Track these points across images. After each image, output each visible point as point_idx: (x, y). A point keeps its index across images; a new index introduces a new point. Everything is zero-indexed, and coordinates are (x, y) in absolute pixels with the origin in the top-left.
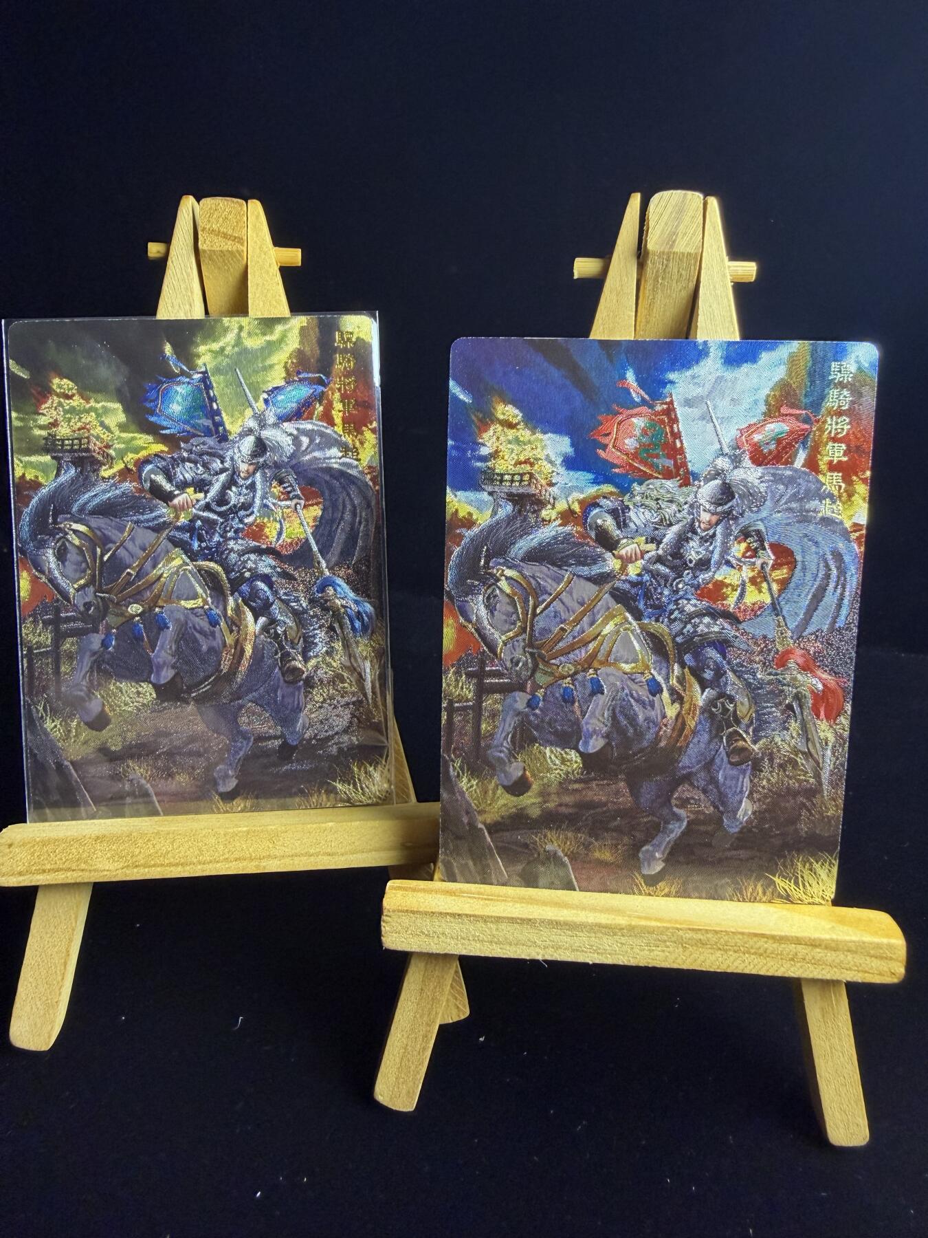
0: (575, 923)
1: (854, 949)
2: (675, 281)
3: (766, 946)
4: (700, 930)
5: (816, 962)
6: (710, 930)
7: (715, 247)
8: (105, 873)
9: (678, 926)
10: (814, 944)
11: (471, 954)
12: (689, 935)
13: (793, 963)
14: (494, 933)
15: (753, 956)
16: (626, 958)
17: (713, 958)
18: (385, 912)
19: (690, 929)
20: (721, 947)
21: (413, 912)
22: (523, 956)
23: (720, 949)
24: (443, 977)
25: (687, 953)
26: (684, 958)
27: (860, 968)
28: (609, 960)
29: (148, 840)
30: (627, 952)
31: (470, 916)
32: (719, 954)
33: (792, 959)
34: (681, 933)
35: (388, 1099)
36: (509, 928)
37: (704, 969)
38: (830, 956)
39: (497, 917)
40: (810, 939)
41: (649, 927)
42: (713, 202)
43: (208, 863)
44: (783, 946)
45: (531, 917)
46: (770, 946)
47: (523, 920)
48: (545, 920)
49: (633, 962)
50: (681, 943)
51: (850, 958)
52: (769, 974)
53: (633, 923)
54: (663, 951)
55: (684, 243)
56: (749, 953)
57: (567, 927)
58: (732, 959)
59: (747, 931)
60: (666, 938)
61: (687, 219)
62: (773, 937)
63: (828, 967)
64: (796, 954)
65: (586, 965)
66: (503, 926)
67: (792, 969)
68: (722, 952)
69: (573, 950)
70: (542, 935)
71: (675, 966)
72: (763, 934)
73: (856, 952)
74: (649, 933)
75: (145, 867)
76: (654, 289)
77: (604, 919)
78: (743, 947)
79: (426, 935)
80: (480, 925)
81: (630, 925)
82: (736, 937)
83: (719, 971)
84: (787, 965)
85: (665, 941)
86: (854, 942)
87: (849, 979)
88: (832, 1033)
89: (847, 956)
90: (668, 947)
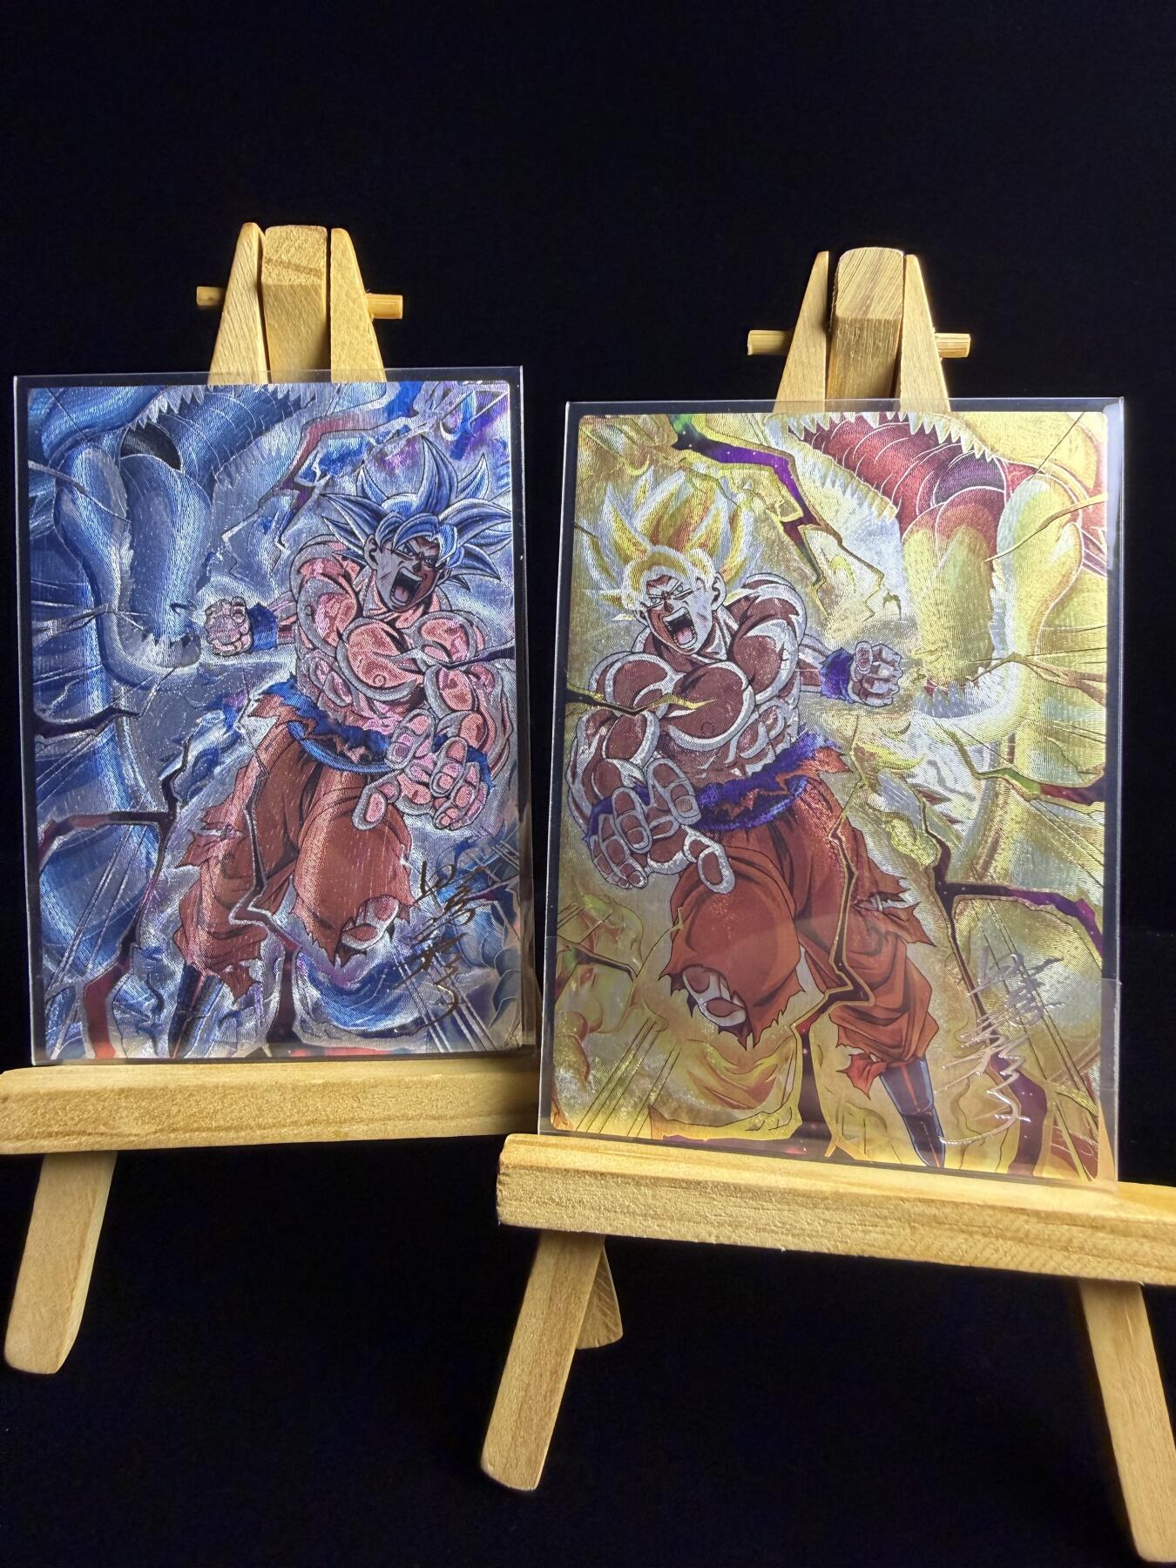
0: (760, 1189)
1: (1153, 1234)
2: (870, 356)
3: (1026, 1227)
4: (933, 1201)
5: (1101, 1254)
6: (948, 1202)
7: (917, 312)
8: (132, 1138)
9: (903, 1195)
10: (1096, 1225)
11: (618, 1233)
12: (920, 1208)
13: (1066, 1254)
14: (650, 1201)
15: (1009, 1243)
16: (832, 1243)
17: (952, 1245)
18: (502, 1170)
19: (920, 1200)
20: (964, 1227)
21: (539, 1169)
22: (690, 1238)
23: (963, 1231)
24: (580, 1280)
25: (917, 1236)
26: (913, 1243)
27: (1164, 1264)
28: (808, 1246)
29: (191, 1095)
30: (832, 1233)
31: (618, 1176)
32: (961, 1238)
33: (1066, 1249)
34: (907, 1205)
35: (500, 1471)
36: (670, 1195)
37: (942, 1262)
38: (1119, 1245)
39: (654, 1178)
40: (1088, 1217)
41: (862, 1195)
42: (914, 261)
43: (270, 1127)
44: (1051, 1227)
45: (701, 1179)
46: (1034, 1227)
47: (689, 1182)
48: (719, 1183)
49: (841, 1249)
50: (910, 1221)
51: (1147, 1246)
52: (1035, 1270)
53: (841, 1190)
54: (883, 1233)
55: (880, 308)
56: (1005, 1238)
57: (750, 1194)
58: (980, 1246)
59: (999, 1203)
60: (885, 1212)
61: (884, 281)
62: (1037, 1214)
63: (1116, 1263)
64: (1071, 1241)
65: (777, 1251)
66: (663, 1192)
67: (1066, 1263)
68: (966, 1236)
69: (759, 1230)
70: (715, 1205)
71: (901, 1256)
72: (1022, 1209)
73: (1154, 1239)
74: (862, 1205)
75: (186, 1132)
76: (846, 367)
77: (800, 1184)
78: (995, 1227)
79: (558, 1204)
80: (631, 1189)
81: (837, 1193)
82: (985, 1213)
83: (962, 1264)
84: (1059, 1256)
85: (886, 1218)
86: (1151, 1223)
87: (1148, 1280)
88: (1131, 1379)
89: (1142, 1244)
90: (890, 1227)
